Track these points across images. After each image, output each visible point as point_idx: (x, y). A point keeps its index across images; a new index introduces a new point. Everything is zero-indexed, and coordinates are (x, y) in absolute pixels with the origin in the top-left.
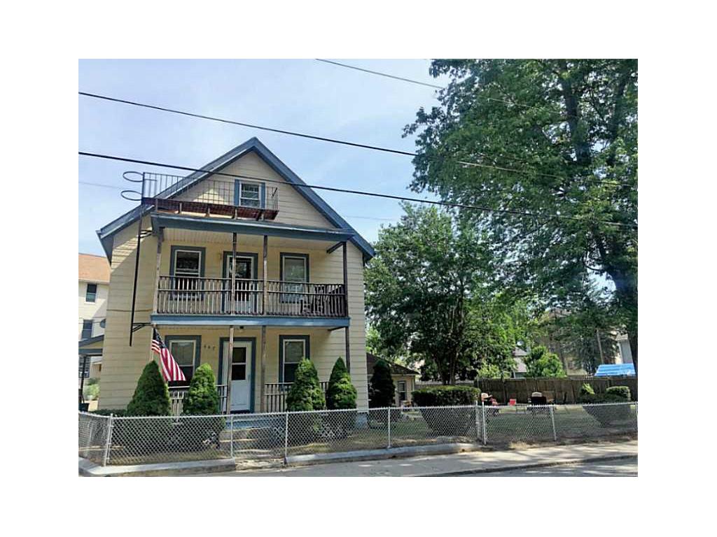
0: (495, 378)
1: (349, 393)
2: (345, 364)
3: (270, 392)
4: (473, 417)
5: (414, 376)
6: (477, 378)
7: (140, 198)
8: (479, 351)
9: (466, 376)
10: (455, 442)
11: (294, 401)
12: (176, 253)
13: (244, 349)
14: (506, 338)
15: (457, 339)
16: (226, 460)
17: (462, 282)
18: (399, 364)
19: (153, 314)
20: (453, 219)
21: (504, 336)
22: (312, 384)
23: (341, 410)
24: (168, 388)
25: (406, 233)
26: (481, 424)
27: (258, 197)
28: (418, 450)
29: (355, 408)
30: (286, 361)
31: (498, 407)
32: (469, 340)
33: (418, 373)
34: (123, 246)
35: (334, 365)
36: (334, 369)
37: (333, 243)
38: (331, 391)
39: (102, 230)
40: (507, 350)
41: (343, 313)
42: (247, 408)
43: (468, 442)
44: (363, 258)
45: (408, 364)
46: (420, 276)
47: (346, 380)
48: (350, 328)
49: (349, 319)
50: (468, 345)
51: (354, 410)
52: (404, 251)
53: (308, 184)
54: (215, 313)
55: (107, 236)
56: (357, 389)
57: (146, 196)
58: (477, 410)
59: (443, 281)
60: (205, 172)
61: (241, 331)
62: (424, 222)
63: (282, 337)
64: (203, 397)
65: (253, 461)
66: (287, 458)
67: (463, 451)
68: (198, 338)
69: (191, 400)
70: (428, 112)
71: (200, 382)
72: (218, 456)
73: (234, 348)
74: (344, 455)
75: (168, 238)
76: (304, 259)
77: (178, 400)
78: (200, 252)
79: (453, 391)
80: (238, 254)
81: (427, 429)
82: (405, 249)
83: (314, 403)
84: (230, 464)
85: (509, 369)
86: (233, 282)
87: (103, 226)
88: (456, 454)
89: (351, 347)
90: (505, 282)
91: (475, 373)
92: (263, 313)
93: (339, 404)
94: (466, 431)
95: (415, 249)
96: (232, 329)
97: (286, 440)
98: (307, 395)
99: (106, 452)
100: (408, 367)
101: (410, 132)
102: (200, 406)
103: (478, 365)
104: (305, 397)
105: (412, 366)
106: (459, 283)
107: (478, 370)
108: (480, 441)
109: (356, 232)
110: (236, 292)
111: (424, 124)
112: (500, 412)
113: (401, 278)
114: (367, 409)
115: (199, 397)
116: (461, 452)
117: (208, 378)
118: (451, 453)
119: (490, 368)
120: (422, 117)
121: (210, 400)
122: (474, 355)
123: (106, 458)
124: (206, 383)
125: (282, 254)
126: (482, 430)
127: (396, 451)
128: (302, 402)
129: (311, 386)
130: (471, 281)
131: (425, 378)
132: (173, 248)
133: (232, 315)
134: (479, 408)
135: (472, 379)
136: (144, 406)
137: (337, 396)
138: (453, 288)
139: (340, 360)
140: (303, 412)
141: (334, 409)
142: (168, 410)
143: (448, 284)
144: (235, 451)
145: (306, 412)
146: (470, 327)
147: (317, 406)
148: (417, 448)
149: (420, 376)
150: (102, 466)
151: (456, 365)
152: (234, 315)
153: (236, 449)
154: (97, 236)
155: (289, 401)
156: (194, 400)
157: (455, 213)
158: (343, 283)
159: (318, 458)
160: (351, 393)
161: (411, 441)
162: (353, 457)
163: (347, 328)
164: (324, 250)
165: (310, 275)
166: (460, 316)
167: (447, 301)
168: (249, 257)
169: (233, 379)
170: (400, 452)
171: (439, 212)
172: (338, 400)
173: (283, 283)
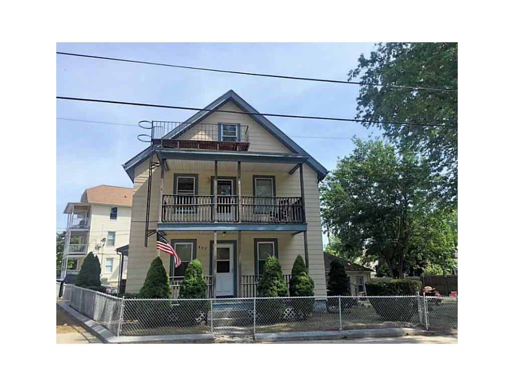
0: (438, 274)
1: (307, 283)
2: (304, 261)
3: (246, 282)
4: (416, 306)
5: (370, 273)
6: (423, 275)
7: (150, 140)
8: (423, 253)
9: (414, 273)
10: (399, 327)
11: (263, 289)
12: (178, 179)
13: (227, 249)
14: (446, 242)
15: (403, 243)
16: (207, 335)
17: (405, 197)
18: (358, 263)
19: (159, 223)
20: (396, 147)
21: (445, 240)
22: (277, 276)
23: (301, 297)
24: (170, 277)
25: (358, 162)
26: (423, 311)
27: (235, 135)
28: (366, 333)
29: (313, 296)
30: (260, 259)
31: (441, 298)
32: (414, 244)
33: (372, 271)
34: (141, 175)
35: (294, 261)
36: (295, 264)
37: (291, 166)
38: (293, 282)
39: (126, 164)
40: (447, 251)
41: (302, 220)
42: (232, 294)
43: (411, 327)
44: (318, 177)
45: (364, 264)
46: (371, 195)
47: (305, 274)
48: (307, 232)
49: (307, 224)
50: (413, 248)
51: (312, 297)
52: (357, 175)
54: (203, 221)
55: (130, 168)
56: (314, 281)
57: (155, 138)
58: (419, 299)
59: (390, 198)
61: (224, 235)
62: (372, 152)
63: (256, 240)
64: (193, 285)
65: (228, 336)
66: (255, 335)
67: (407, 334)
68: (195, 241)
69: (184, 287)
70: (368, 57)
71: (191, 273)
72: (204, 331)
73: (217, 249)
74: (303, 334)
75: (172, 168)
76: (271, 180)
77: (178, 287)
78: (194, 177)
79: (396, 283)
80: (219, 178)
81: (375, 315)
82: (357, 174)
83: (278, 291)
84: (210, 338)
85: (450, 267)
86: (216, 197)
87: (127, 161)
88: (400, 337)
89: (309, 247)
90: (442, 193)
91: (421, 271)
92: (238, 221)
93: (299, 292)
94: (410, 317)
95: (365, 173)
96: (215, 234)
97: (255, 320)
98: (273, 284)
99: (119, 325)
100: (365, 266)
101: (354, 76)
102: (191, 291)
103: (423, 265)
104: (272, 286)
105: (368, 265)
106: (403, 198)
107: (423, 269)
108: (423, 326)
109: (309, 155)
110: (218, 205)
111: (365, 67)
112: (442, 302)
113: (355, 197)
114: (326, 297)
115: (190, 284)
116: (405, 336)
117: (197, 270)
118: (396, 336)
119: (433, 266)
120: (363, 62)
121: (198, 287)
122: (419, 256)
123: (119, 330)
124: (196, 275)
125: (254, 177)
126: (423, 317)
127: (347, 332)
128: (269, 290)
129: (276, 278)
130: (413, 196)
131: (379, 275)
132: (175, 175)
133: (215, 223)
134: (421, 298)
135: (419, 275)
136: (150, 291)
137: (297, 286)
138: (398, 203)
139: (299, 257)
140: (269, 298)
141: (295, 296)
142: (168, 294)
143: (394, 199)
144: (215, 328)
145: (272, 298)
146: (414, 233)
147: (281, 293)
148: (365, 331)
149: (375, 273)
150: (117, 336)
151: (404, 264)
152: (217, 223)
153: (215, 326)
154: (123, 168)
155: (260, 289)
156: (187, 287)
157: (397, 143)
158: (300, 196)
159: (280, 336)
160: (308, 284)
161: (361, 324)
162: (309, 337)
163: (305, 231)
164: (286, 172)
165: (276, 192)
166: (405, 224)
167: (394, 213)
168: (230, 180)
169: (218, 272)
170: (350, 334)
171: (383, 144)
172: (298, 289)
173: (254, 197)
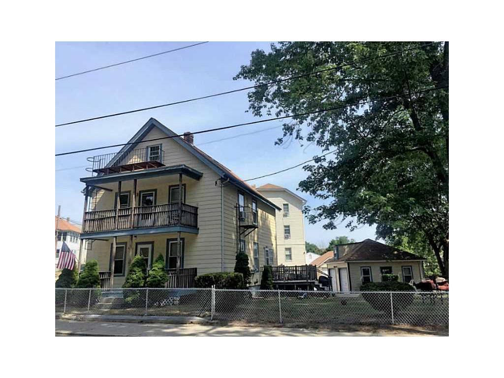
13: (147, 249)
22: (135, 271)
27: (158, 154)
30: (171, 255)
53: (179, 135)
60: (130, 144)
63: (168, 240)
67: (192, 322)
68: (126, 243)
78: (128, 194)
80: (144, 191)
116: (189, 324)
118: (181, 324)
125: (170, 187)
132: (116, 194)
165: (186, 197)
168: (152, 192)
173: (169, 205)
